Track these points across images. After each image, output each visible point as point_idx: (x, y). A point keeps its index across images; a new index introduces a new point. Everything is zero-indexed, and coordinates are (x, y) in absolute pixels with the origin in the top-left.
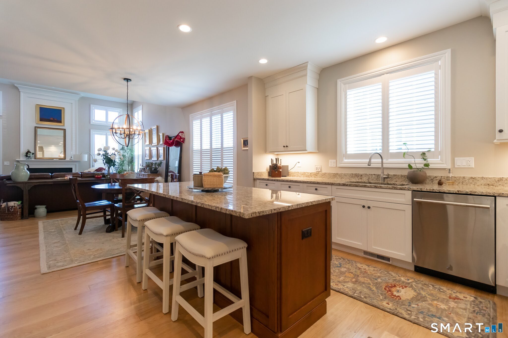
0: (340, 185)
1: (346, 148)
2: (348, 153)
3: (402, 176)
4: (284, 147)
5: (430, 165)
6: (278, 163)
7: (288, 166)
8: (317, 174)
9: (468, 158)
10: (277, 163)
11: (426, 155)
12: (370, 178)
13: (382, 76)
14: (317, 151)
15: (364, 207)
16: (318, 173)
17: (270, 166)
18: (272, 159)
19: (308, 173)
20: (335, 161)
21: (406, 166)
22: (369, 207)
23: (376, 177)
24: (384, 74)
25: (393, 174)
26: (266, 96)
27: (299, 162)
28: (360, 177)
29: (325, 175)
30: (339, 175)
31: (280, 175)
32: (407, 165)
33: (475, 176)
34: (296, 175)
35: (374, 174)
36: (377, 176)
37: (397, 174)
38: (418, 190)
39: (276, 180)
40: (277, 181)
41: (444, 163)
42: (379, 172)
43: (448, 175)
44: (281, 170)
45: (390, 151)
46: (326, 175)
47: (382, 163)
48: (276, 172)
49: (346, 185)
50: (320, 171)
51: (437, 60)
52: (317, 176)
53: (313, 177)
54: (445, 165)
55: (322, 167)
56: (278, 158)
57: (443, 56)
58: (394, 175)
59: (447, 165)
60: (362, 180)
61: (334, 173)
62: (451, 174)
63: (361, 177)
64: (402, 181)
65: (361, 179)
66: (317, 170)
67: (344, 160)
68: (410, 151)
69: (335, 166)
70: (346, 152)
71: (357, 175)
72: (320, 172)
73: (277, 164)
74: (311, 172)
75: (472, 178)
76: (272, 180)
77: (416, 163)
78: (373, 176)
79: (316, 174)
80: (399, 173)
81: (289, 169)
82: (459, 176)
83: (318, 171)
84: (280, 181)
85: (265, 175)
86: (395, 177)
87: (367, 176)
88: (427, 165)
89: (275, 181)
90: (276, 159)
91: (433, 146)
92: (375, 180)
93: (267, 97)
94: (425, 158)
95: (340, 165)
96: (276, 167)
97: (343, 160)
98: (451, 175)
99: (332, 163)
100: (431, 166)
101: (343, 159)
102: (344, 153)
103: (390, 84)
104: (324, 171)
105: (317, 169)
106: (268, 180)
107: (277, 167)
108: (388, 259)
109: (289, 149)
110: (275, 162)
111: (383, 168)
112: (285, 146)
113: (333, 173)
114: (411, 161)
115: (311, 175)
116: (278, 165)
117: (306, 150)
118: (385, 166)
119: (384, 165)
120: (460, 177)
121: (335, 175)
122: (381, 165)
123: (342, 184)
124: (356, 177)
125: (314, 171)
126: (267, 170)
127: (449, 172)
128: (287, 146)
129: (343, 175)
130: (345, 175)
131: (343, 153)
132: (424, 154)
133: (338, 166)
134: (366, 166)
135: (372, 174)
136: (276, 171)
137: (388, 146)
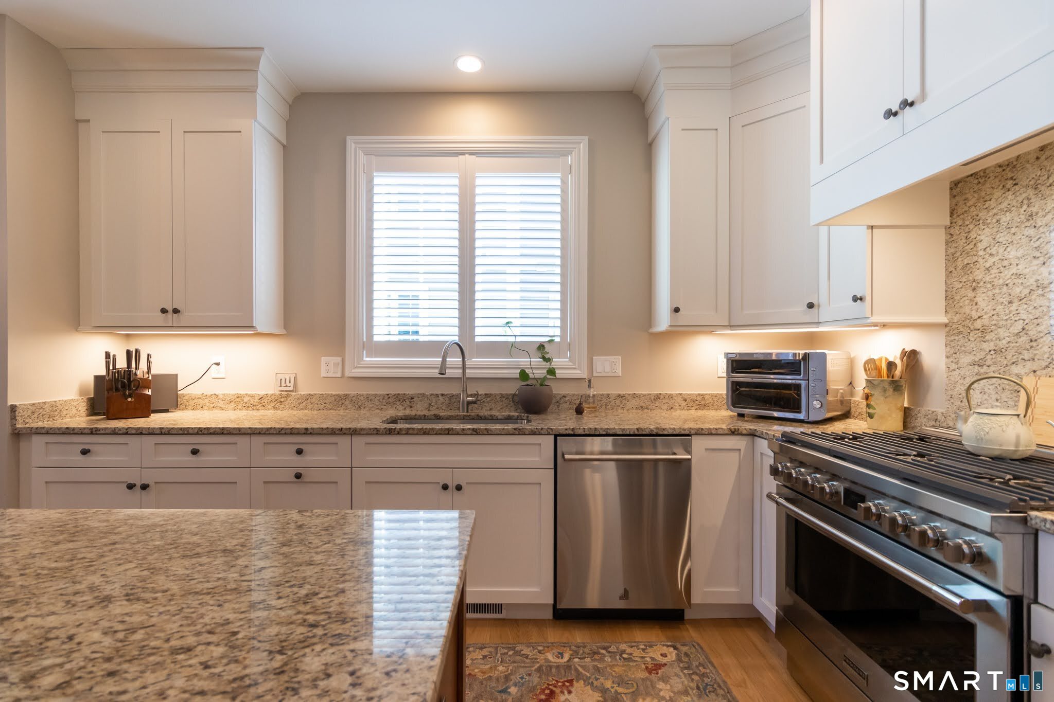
0: (377, 434)
1: (370, 326)
2: (376, 338)
3: (502, 396)
4: (164, 311)
5: (557, 371)
6: (137, 368)
7: (177, 375)
8: (282, 400)
9: (612, 358)
10: (133, 365)
11: (546, 350)
12: (432, 404)
13: (460, 157)
14: (284, 332)
15: (445, 487)
16: (287, 396)
17: (97, 378)
18: (108, 355)
19: (252, 396)
20: (339, 359)
21: (516, 373)
22: (459, 488)
23: (447, 402)
24: (463, 154)
25: (483, 393)
26: (77, 121)
27: (218, 364)
28: (408, 403)
29: (309, 401)
30: (352, 400)
31: (145, 408)
32: (519, 371)
33: (624, 393)
34: (208, 404)
35: (442, 395)
36: (450, 399)
37: (493, 392)
38: (567, 432)
39: (134, 432)
40: (140, 432)
41: (577, 367)
42: (454, 389)
43: (588, 392)
44: (149, 392)
45: (478, 339)
46: (314, 400)
47: (464, 367)
48: (129, 399)
49: (396, 433)
50: (291, 388)
51: (565, 154)
52: (283, 406)
53: (270, 407)
54: (580, 372)
55: (298, 377)
56: (137, 351)
57: (575, 148)
58: (486, 394)
59: (581, 370)
60: (412, 409)
61: (338, 395)
62: (592, 390)
63: (410, 402)
64: (502, 409)
65: (411, 407)
66: (281, 386)
67: (365, 359)
68: (519, 339)
69: (339, 375)
70: (370, 335)
71: (400, 399)
72: (292, 391)
73: (134, 370)
74: (262, 393)
75: (619, 396)
76: (114, 432)
77: (534, 368)
78: (440, 398)
79: (279, 401)
80: (495, 389)
81: (180, 387)
82: (601, 393)
83: (286, 391)
84: (151, 432)
85: (74, 411)
86: (488, 399)
87: (426, 399)
88: (551, 372)
89: (127, 434)
90: (129, 353)
91: (557, 332)
92: (443, 408)
93: (81, 125)
94: (547, 356)
95: (353, 371)
96: (129, 379)
97: (363, 357)
98: (592, 392)
99: (329, 365)
100: (559, 373)
101: (363, 354)
102: (365, 340)
103: (478, 182)
104: (303, 391)
105: (283, 384)
106: (93, 432)
107: (132, 384)
108: (498, 608)
109: (183, 319)
110: (121, 364)
111: (464, 379)
112: (170, 309)
113: (334, 393)
114: (524, 361)
115: (262, 402)
116: (138, 373)
117: (253, 327)
118: (470, 373)
119: (467, 371)
120: (603, 395)
121: (340, 401)
122: (461, 371)
123: (384, 431)
124: (398, 403)
125: (272, 389)
126: (82, 392)
127: (589, 386)
128: (176, 311)
129: (362, 398)
130: (368, 398)
131: (363, 339)
132: (541, 347)
133: (347, 374)
134: (435, 373)
135: (437, 395)
136: (130, 396)
137: (473, 327)
